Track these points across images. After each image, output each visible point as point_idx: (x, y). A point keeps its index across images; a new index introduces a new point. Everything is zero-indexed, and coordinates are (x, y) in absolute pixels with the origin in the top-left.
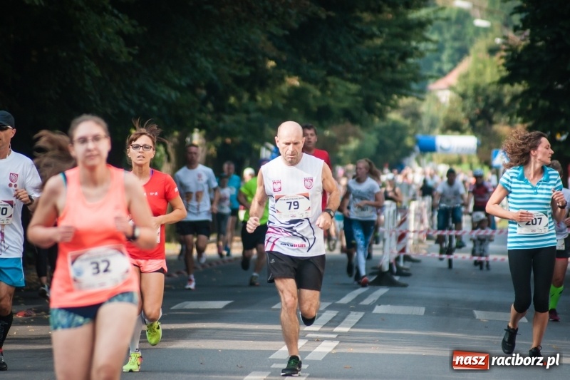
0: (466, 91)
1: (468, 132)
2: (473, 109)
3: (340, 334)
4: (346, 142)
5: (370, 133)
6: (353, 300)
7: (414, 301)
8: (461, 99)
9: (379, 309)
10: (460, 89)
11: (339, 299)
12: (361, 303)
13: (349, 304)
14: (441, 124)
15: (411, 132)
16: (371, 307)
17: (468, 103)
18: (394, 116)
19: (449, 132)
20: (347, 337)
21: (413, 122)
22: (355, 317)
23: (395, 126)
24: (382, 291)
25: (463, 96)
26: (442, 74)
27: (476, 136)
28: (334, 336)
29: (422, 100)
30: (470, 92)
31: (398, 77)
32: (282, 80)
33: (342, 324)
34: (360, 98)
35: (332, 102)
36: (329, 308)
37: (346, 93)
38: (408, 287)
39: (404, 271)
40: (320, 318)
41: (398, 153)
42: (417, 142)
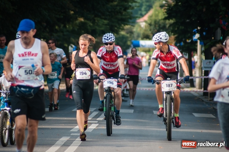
0: (151, 23)
2: (154, 30)
3: (99, 121)
7: (129, 107)
8: (149, 26)
10: (149, 22)
14: (141, 35)
15: (130, 39)
17: (152, 27)
18: (123, 33)
19: (145, 39)
20: (102, 122)
21: (130, 35)
23: (123, 37)
25: (150, 25)
26: (142, 16)
28: (97, 122)
29: (134, 26)
30: (153, 23)
31: (124, 17)
32: (76, 19)
33: (100, 117)
34: (108, 26)
35: (97, 28)
36: (95, 111)
37: (103, 24)
38: (128, 102)
39: (126, 95)
40: (91, 115)
41: (124, 48)
42: (132, 43)
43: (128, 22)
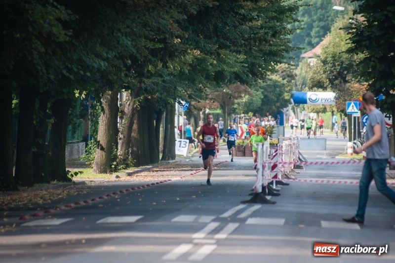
0: (326, 58)
1: (328, 89)
2: (332, 72)
3: (219, 240)
4: (240, 97)
5: (256, 90)
6: (233, 215)
7: (278, 215)
8: (322, 64)
9: (250, 221)
10: (322, 58)
11: (222, 214)
12: (238, 217)
13: (229, 217)
15: (287, 89)
16: (245, 219)
17: (328, 67)
18: (274, 77)
20: (224, 242)
21: (289, 81)
22: (232, 226)
23: (275, 85)
24: (257, 207)
25: (325, 62)
26: (312, 46)
27: (334, 92)
28: (214, 241)
30: (329, 59)
31: (274, 48)
32: (185, 52)
33: (221, 232)
35: (225, 67)
36: (214, 221)
38: (276, 204)
39: (275, 192)
40: (205, 228)
41: (278, 104)
42: (292, 96)
43: (283, 57)
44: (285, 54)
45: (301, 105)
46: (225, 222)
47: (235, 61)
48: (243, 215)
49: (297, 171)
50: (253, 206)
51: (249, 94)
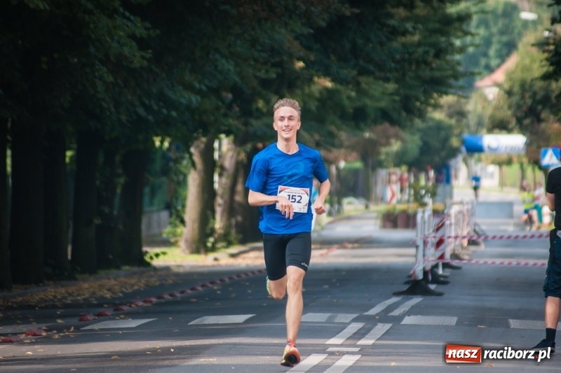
0: (511, 87)
1: (515, 131)
2: (520, 106)
3: (363, 347)
4: (388, 144)
5: (413, 134)
6: (382, 311)
7: (446, 311)
8: (506, 96)
9: (408, 320)
10: (506, 86)
11: (367, 311)
12: (390, 314)
13: (377, 314)
14: (486, 121)
15: (456, 131)
16: (401, 318)
17: (515, 99)
18: (438, 115)
19: (496, 130)
20: (370, 350)
21: (458, 121)
22: (382, 328)
23: (439, 126)
24: (416, 300)
25: (509, 93)
26: (490, 70)
27: (524, 134)
28: (357, 350)
29: (467, 97)
30: (516, 89)
31: (437, 74)
32: (310, 81)
33: (367, 336)
34: (397, 98)
35: (368, 102)
36: (355, 320)
37: (383, 93)
38: (444, 296)
39: (442, 279)
40: (344, 331)
41: (443, 154)
42: (464, 142)
43: (450, 86)
44: (452, 81)
45: (476, 155)
46: (372, 321)
47: (382, 91)
48: (396, 313)
49: (473, 248)
50: (411, 299)
51: (403, 140)
